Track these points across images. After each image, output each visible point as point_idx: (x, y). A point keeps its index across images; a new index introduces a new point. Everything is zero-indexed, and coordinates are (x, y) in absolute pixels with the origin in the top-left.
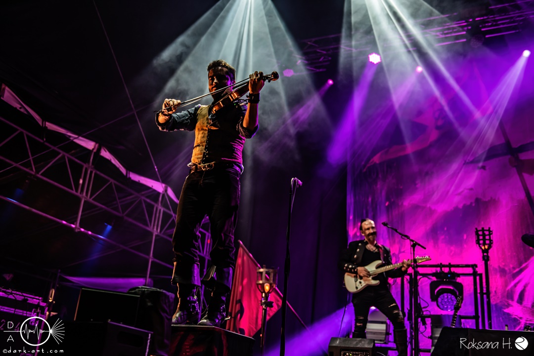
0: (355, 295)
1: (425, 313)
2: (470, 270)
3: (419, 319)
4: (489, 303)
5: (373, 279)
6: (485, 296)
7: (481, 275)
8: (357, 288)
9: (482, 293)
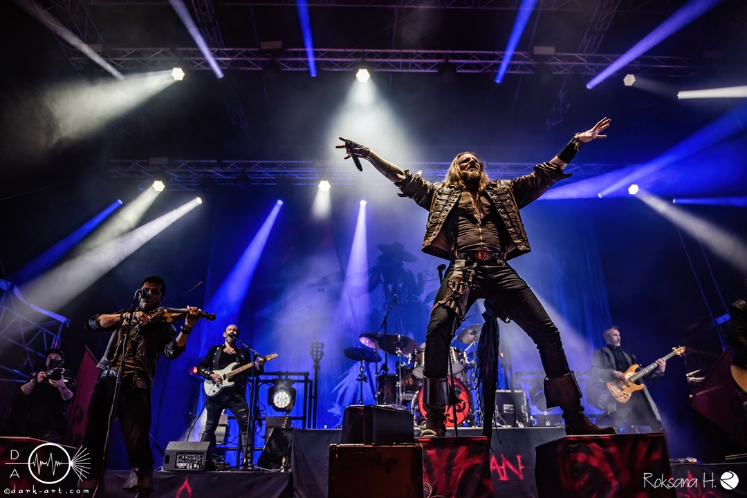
0: (211, 399)
1: (262, 415)
2: (302, 378)
3: (257, 422)
4: (315, 405)
5: (229, 381)
6: (313, 399)
7: (311, 381)
8: (214, 391)
9: (311, 397)
